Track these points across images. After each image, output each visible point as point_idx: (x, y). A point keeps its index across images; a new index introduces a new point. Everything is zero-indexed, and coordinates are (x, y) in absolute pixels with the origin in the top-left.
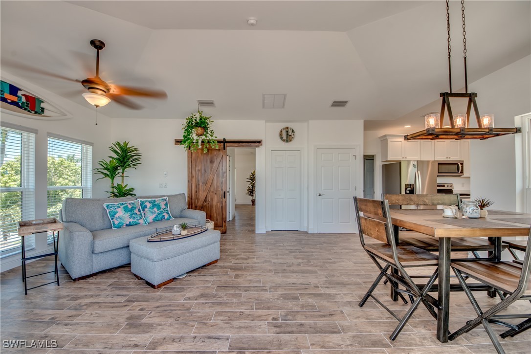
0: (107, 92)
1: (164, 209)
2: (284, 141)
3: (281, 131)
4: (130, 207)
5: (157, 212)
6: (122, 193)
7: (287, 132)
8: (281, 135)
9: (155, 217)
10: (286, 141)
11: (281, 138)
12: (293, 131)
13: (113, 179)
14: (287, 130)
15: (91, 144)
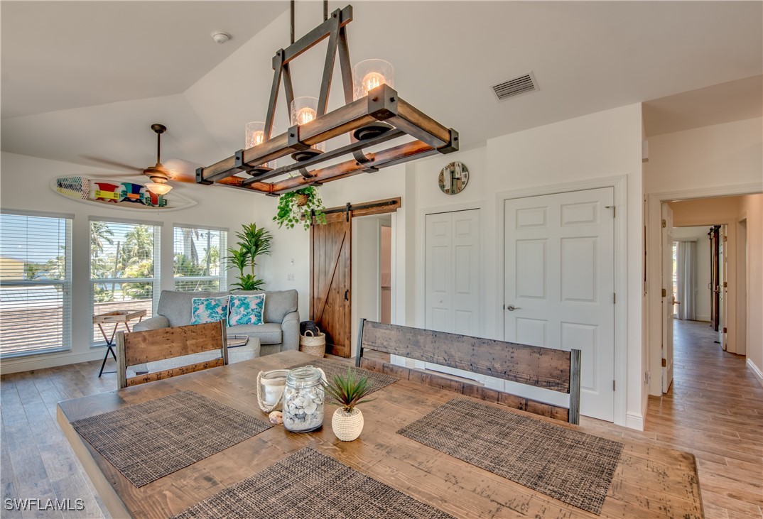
0: (167, 178)
1: (252, 310)
2: (447, 191)
3: (442, 174)
4: (213, 303)
5: (243, 312)
6: (250, 285)
7: (452, 173)
8: (441, 181)
9: (239, 320)
10: (450, 191)
11: (442, 187)
12: (464, 169)
13: (242, 269)
14: (452, 168)
15: (227, 229)
